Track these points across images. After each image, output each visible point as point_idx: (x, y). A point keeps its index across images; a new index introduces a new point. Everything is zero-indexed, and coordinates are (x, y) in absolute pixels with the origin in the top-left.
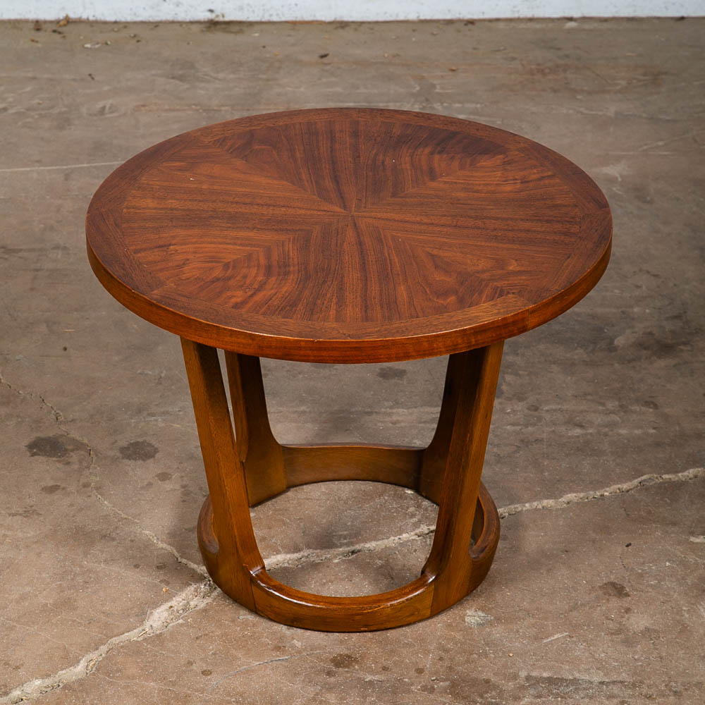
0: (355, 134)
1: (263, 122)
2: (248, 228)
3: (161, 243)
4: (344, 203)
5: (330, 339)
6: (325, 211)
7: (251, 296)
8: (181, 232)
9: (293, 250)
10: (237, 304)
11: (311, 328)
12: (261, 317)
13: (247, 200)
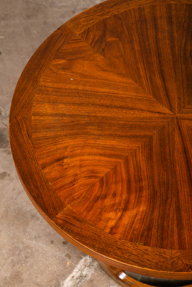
0: (170, 21)
1: (111, 10)
2: (111, 135)
3: (58, 156)
4: (170, 103)
5: (177, 271)
6: (159, 113)
7: (121, 218)
8: (69, 142)
9: (143, 160)
10: (112, 228)
11: (164, 257)
12: (129, 244)
13: (108, 103)
